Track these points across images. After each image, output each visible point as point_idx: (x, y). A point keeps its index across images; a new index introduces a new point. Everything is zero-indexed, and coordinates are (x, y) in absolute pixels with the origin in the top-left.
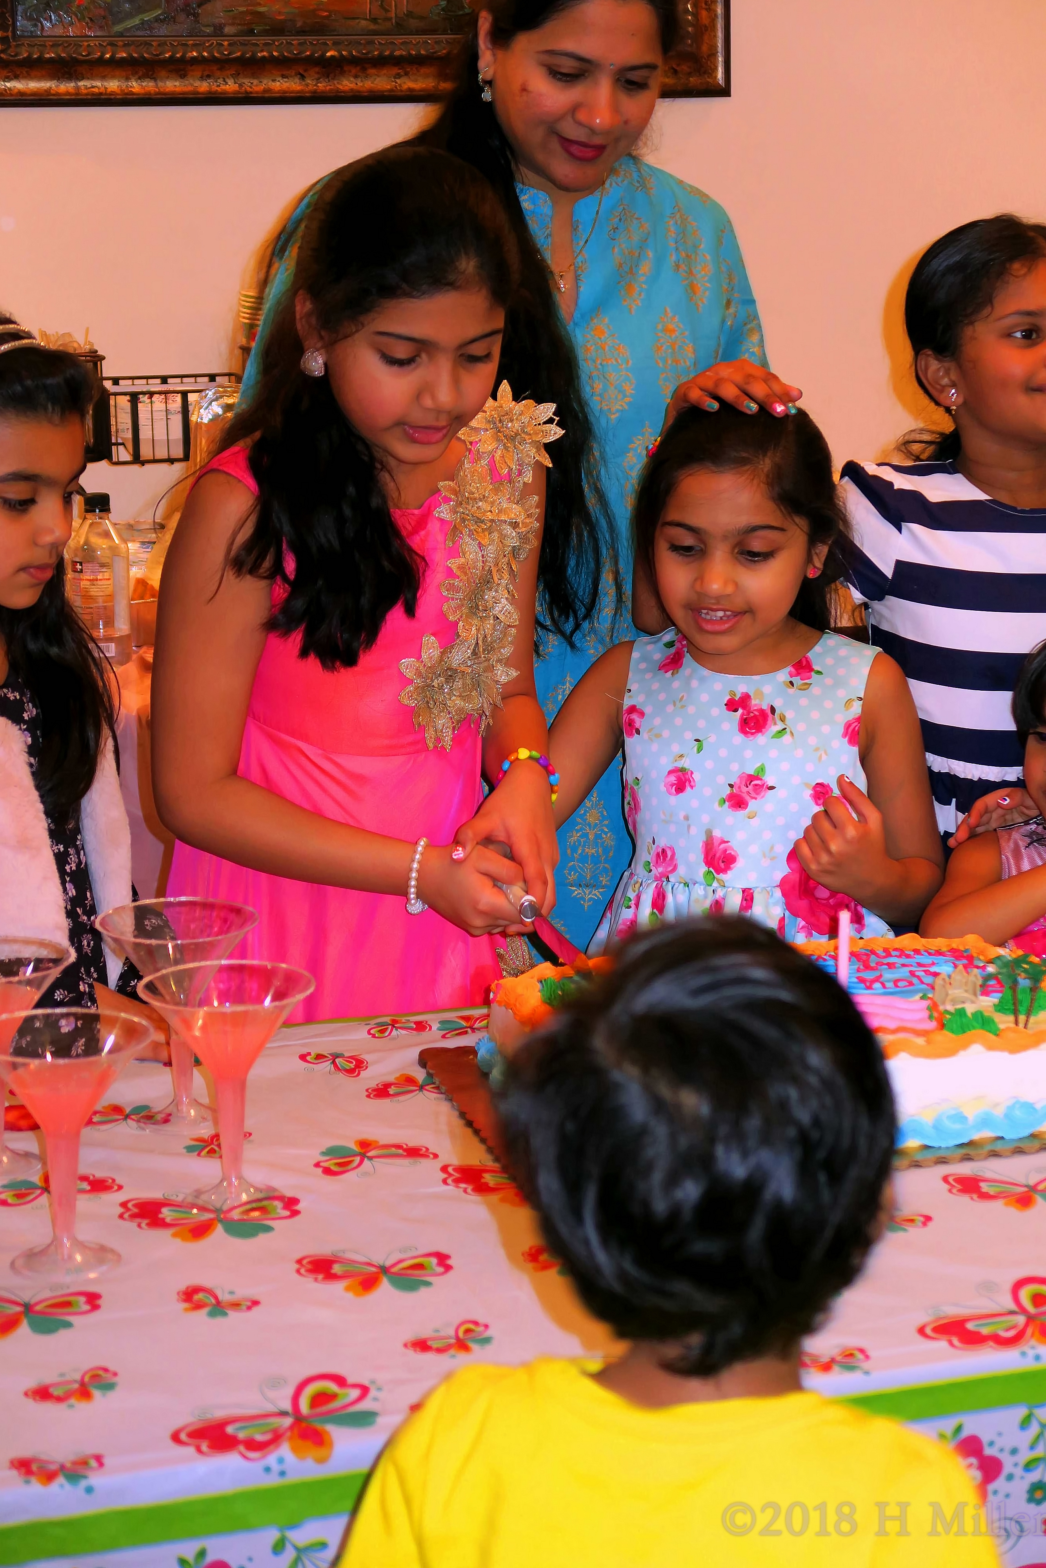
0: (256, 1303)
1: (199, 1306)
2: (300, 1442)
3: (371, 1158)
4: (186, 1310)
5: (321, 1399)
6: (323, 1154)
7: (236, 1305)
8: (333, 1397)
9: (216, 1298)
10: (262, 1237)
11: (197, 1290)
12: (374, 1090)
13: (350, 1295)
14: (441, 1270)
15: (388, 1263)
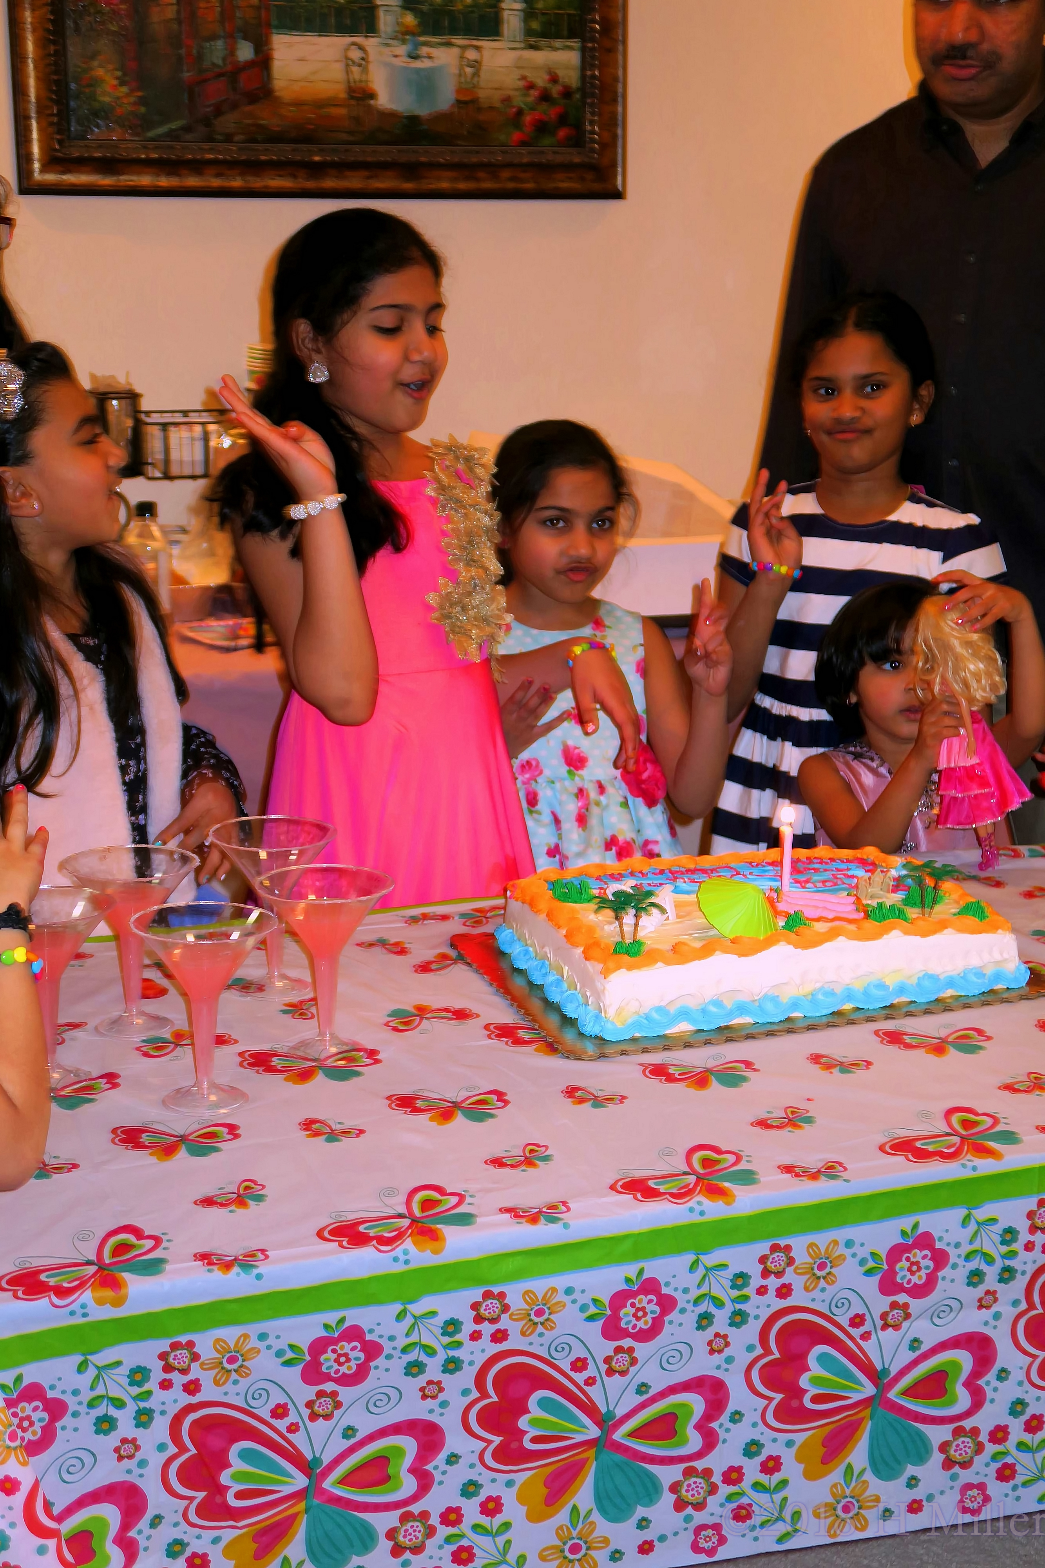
0: (361, 1132)
1: (317, 1134)
2: (420, 1237)
3: (427, 1018)
4: (309, 1136)
5: (427, 1204)
6: (389, 1015)
7: (345, 1133)
8: (437, 1203)
9: (330, 1127)
10: (355, 1080)
11: (314, 1121)
12: (420, 966)
13: (434, 1124)
14: (501, 1104)
15: (459, 1100)
